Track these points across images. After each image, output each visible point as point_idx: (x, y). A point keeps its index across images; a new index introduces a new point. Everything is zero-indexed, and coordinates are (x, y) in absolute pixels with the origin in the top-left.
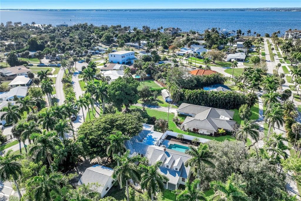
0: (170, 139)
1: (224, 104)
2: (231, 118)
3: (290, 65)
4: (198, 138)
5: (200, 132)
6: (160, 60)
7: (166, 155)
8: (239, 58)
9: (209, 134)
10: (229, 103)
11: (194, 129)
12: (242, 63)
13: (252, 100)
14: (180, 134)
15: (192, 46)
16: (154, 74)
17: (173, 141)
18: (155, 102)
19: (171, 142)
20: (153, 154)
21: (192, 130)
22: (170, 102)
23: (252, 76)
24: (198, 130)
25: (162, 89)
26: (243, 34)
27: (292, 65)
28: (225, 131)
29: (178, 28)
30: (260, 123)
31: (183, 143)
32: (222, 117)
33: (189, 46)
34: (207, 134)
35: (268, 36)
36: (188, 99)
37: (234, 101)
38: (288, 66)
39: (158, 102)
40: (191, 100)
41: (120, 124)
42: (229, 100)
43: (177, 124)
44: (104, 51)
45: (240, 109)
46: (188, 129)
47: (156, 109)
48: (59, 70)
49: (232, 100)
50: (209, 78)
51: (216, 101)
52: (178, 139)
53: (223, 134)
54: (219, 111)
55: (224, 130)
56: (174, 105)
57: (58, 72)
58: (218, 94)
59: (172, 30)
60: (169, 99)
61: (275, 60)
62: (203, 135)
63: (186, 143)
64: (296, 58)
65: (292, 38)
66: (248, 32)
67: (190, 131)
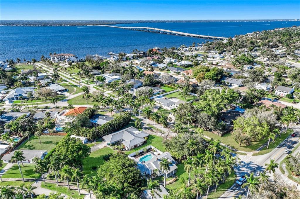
2: (138, 130)
7: (160, 161)
8: (59, 89)
9: (142, 143)
11: (135, 146)
12: (67, 93)
14: (135, 152)
24: (137, 145)
27: (97, 85)
28: (147, 138)
30: (145, 126)
32: (134, 132)
38: (95, 86)
46: (131, 148)
52: (137, 155)
60: (86, 141)
62: (141, 146)
64: (98, 80)
65: (59, 61)
66: (18, 60)
67: (134, 148)
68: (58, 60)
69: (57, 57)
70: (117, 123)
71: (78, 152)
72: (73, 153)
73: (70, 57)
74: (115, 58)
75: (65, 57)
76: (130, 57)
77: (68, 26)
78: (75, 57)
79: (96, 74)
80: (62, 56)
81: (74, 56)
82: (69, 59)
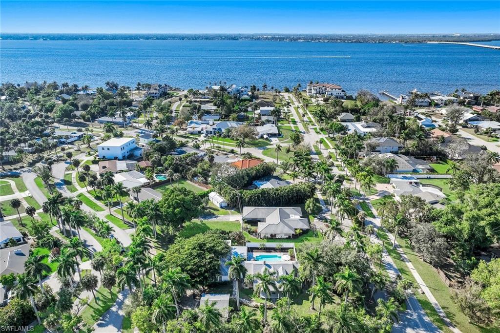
0: (252, 252)
1: (287, 200)
2: (301, 216)
3: (328, 136)
4: (281, 243)
5: (278, 237)
6: (176, 148)
7: (267, 267)
8: (271, 132)
9: (287, 237)
10: (292, 198)
11: (271, 235)
12: (276, 139)
13: (312, 191)
14: (262, 243)
15: (203, 117)
16: (184, 171)
17: (256, 252)
18: (208, 211)
19: (255, 254)
20: (254, 269)
21: (269, 237)
22: (225, 207)
23: (304, 164)
24: (275, 235)
25: (208, 193)
26: (258, 90)
27: (329, 137)
28: (301, 231)
29: (166, 85)
30: (326, 214)
31: (267, 252)
32: (292, 216)
33: (200, 118)
34: (285, 237)
35: (287, 91)
36: (249, 202)
37: (297, 196)
38: (326, 138)
39: (211, 210)
40: (252, 202)
41: (210, 247)
42: (292, 196)
43: (250, 233)
44: (72, 137)
45: (306, 204)
46: (265, 236)
47: (214, 219)
48: (23, 183)
49: (295, 195)
50: (258, 171)
51: (279, 199)
52: (261, 249)
53: (300, 234)
54: (287, 210)
55: (301, 229)
56: (233, 210)
57: (25, 186)
58: (279, 191)
59: (158, 88)
60: (223, 205)
61: (310, 130)
62: (281, 240)
63: (270, 252)
64: (332, 128)
65: (316, 94)
66: (264, 86)
67: (268, 239)
68: (315, 92)
69: (315, 88)
70: (275, 194)
71: (174, 208)
72: (169, 208)
73: (334, 90)
74: (405, 100)
75: (326, 89)
76: (440, 102)
77: (394, 42)
78: (341, 91)
79: (347, 120)
80: (323, 86)
81: (339, 89)
82: (330, 93)
